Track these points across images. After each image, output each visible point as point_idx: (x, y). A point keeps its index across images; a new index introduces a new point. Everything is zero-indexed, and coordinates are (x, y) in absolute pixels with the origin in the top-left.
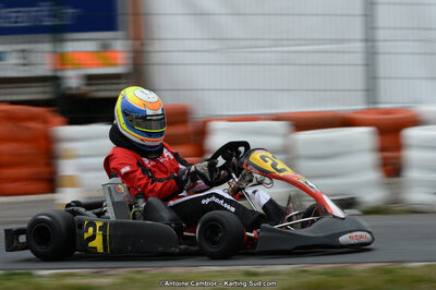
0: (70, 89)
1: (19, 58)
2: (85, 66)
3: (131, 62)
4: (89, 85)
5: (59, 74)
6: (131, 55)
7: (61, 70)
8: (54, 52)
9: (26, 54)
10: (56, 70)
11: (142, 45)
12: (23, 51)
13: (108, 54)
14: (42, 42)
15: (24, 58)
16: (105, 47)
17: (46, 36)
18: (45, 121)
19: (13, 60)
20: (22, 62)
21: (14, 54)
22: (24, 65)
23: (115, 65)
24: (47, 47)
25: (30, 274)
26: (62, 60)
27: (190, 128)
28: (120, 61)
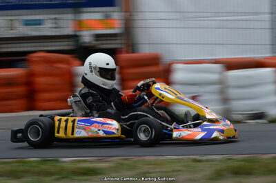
0: (85, 43)
1: (52, 23)
2: (95, 28)
3: (123, 26)
4: (97, 40)
5: (78, 33)
6: (123, 22)
7: (79, 31)
8: (75, 20)
9: (57, 21)
10: (75, 31)
11: (131, 15)
12: (55, 19)
13: (109, 21)
14: (67, 13)
15: (56, 23)
16: (107, 17)
17: (70, 10)
18: (68, 63)
19: (48, 24)
20: (54, 26)
21: (49, 21)
22: (56, 28)
23: (114, 28)
24: (70, 16)
25: (57, 161)
26: (80, 25)
27: (161, 68)
28: (116, 26)
